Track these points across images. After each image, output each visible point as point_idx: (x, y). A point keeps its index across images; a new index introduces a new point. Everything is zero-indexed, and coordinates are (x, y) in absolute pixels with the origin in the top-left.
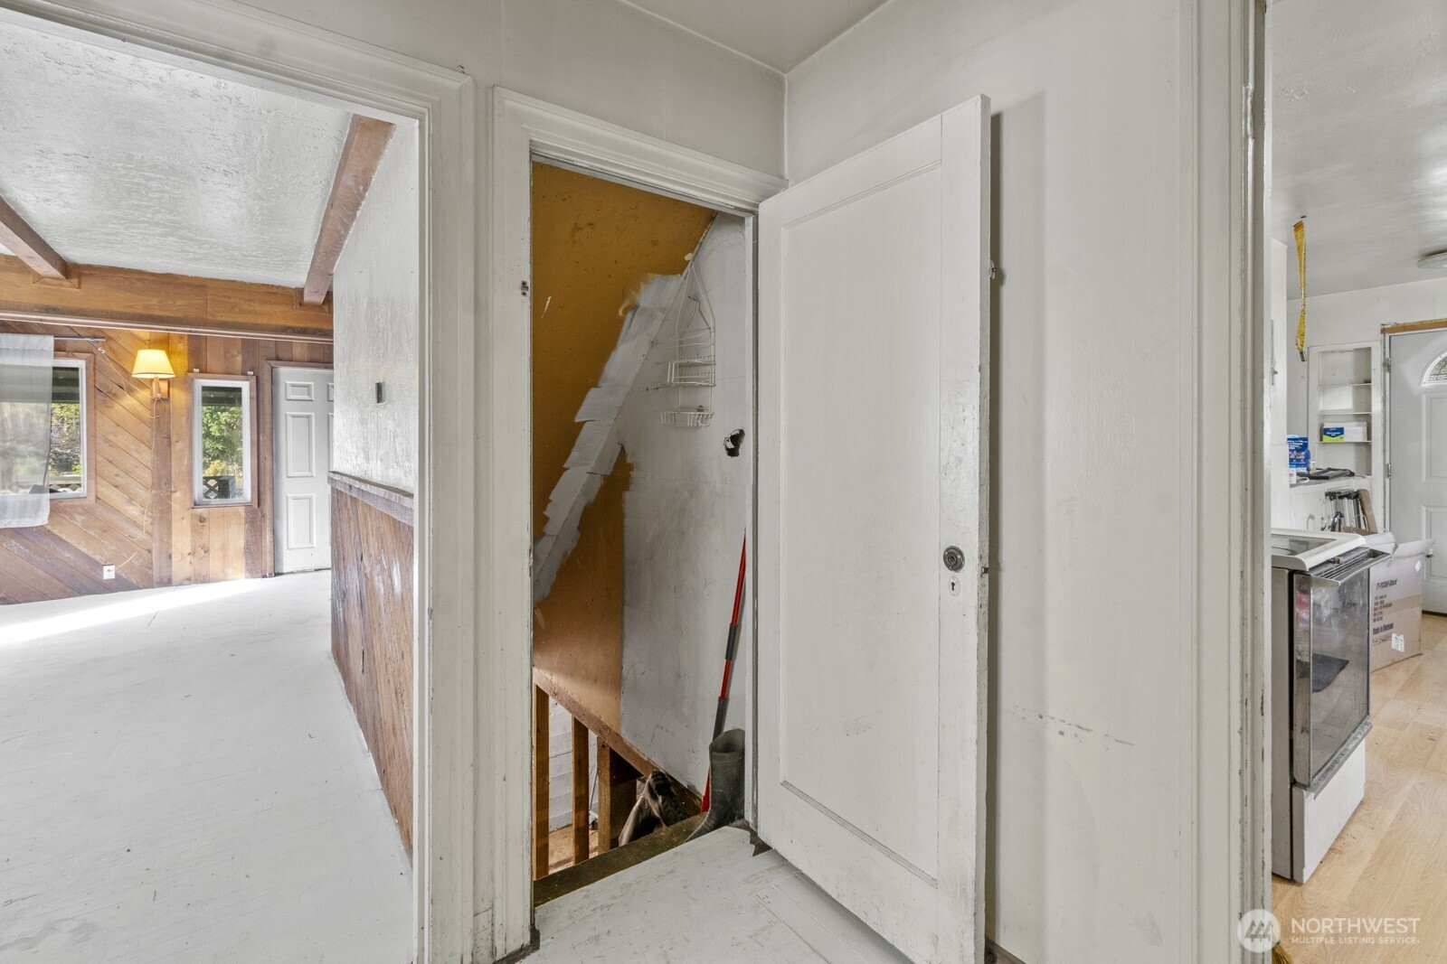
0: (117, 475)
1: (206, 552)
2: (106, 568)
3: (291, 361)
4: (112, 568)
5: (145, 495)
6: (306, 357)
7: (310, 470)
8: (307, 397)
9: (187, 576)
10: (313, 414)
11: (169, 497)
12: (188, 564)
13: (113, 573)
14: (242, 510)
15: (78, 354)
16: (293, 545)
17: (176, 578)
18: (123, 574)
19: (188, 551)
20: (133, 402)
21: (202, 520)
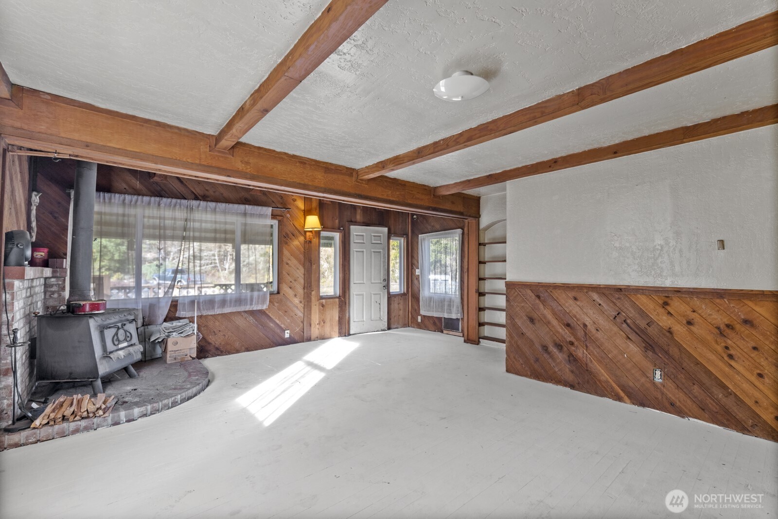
0: (291, 282)
1: (324, 323)
2: (286, 332)
3: (356, 223)
4: (288, 331)
5: (300, 291)
6: (362, 221)
7: (363, 280)
8: (362, 241)
9: (317, 336)
10: (364, 250)
11: (311, 293)
12: (317, 329)
13: (288, 335)
14: (337, 300)
15: (277, 217)
16: (355, 320)
17: (313, 337)
18: (292, 335)
19: (317, 322)
20: (297, 243)
21: (323, 306)
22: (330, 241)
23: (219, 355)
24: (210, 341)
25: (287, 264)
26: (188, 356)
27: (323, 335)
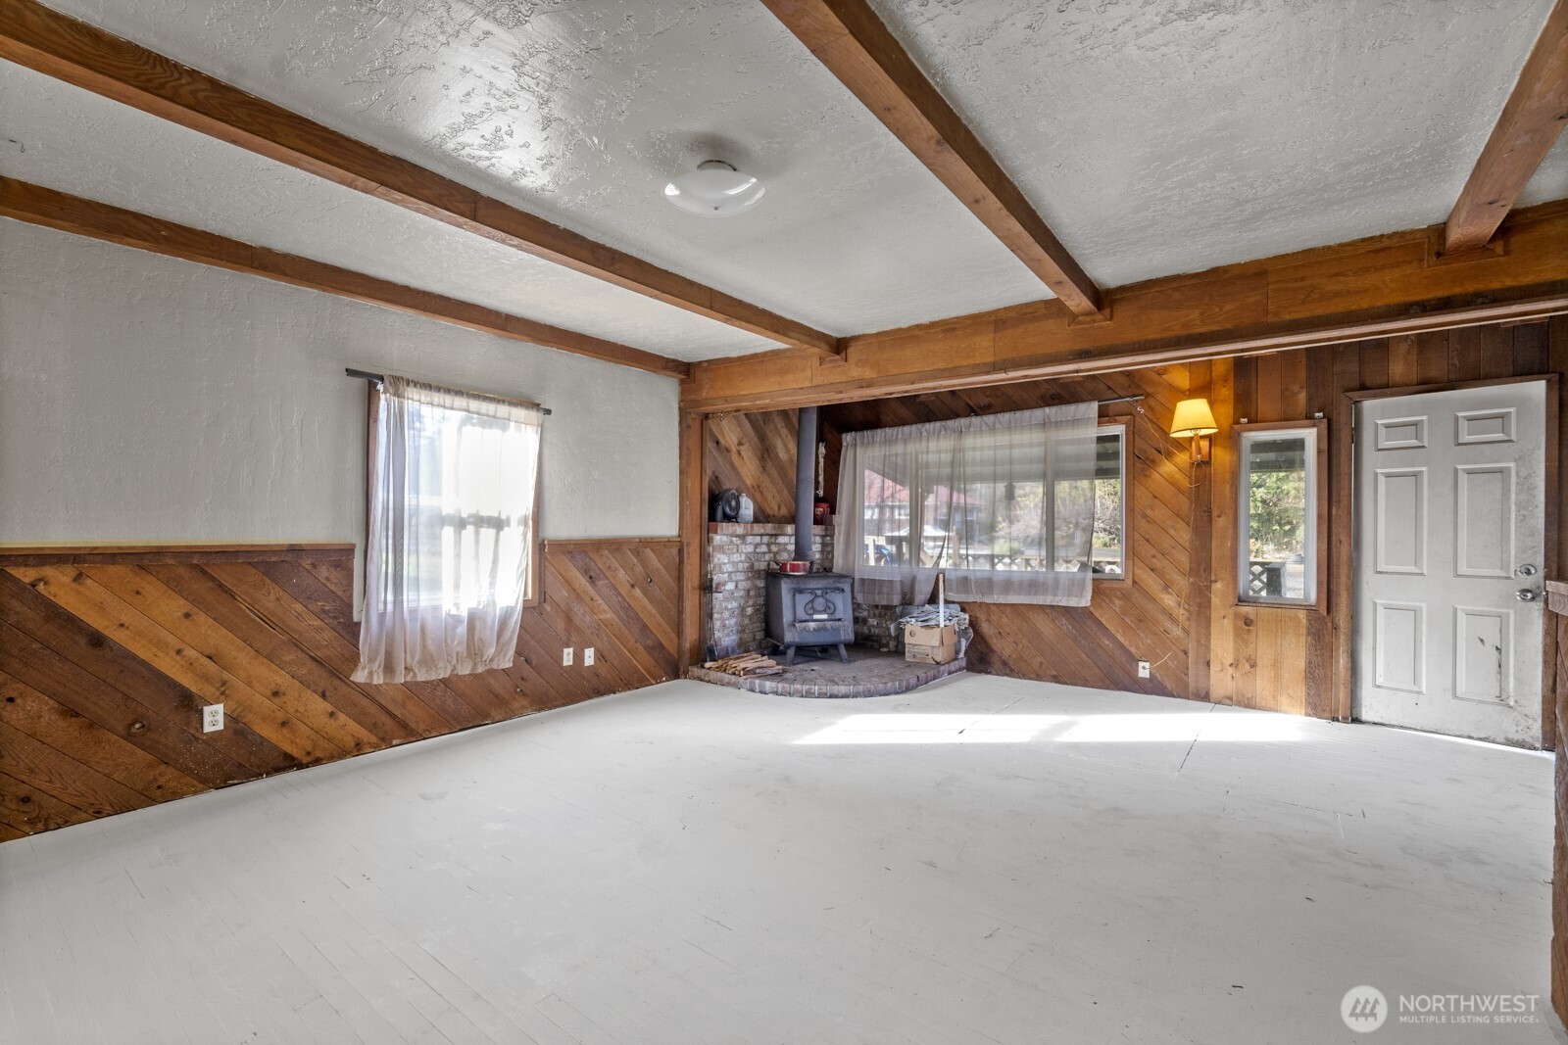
0: (1154, 556)
1: (1252, 666)
2: (1141, 664)
3: (1386, 388)
4: (1147, 665)
5: (1183, 583)
6: (1414, 377)
7: (1419, 565)
8: (1414, 442)
9: (1229, 694)
10: (1425, 469)
11: (1209, 588)
12: (1229, 678)
13: (1148, 672)
14: (1302, 615)
15: (1119, 418)
16: (1380, 681)
17: (1215, 693)
18: (1158, 675)
19: (1230, 660)
20: (1172, 469)
21: (1248, 622)
22: (1290, 454)
23: (1007, 675)
24: (994, 647)
25: (1145, 516)
26: (930, 657)
27: (1250, 695)
